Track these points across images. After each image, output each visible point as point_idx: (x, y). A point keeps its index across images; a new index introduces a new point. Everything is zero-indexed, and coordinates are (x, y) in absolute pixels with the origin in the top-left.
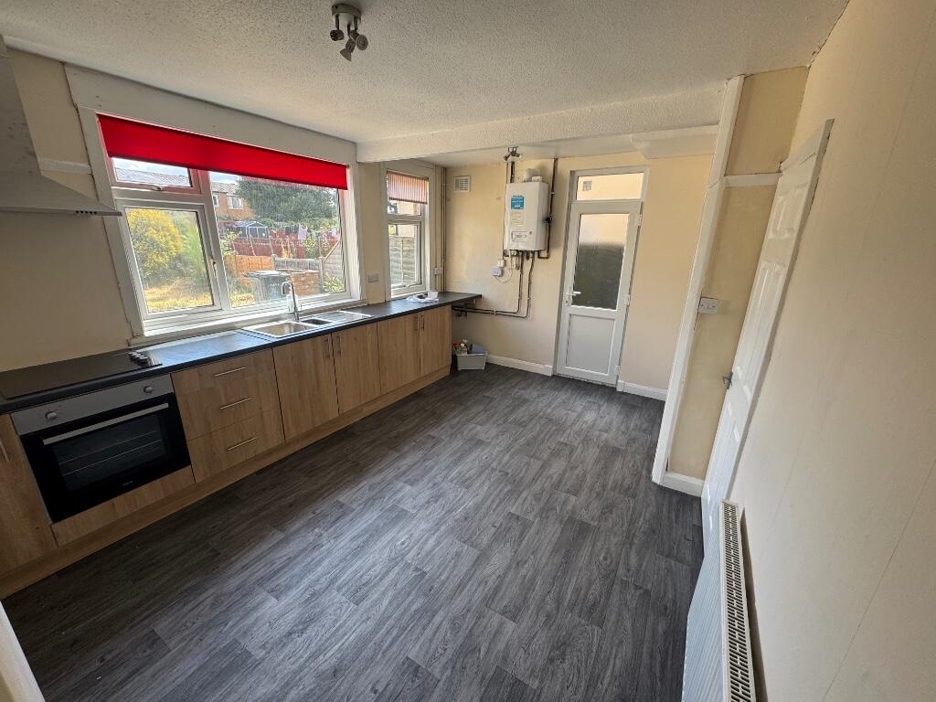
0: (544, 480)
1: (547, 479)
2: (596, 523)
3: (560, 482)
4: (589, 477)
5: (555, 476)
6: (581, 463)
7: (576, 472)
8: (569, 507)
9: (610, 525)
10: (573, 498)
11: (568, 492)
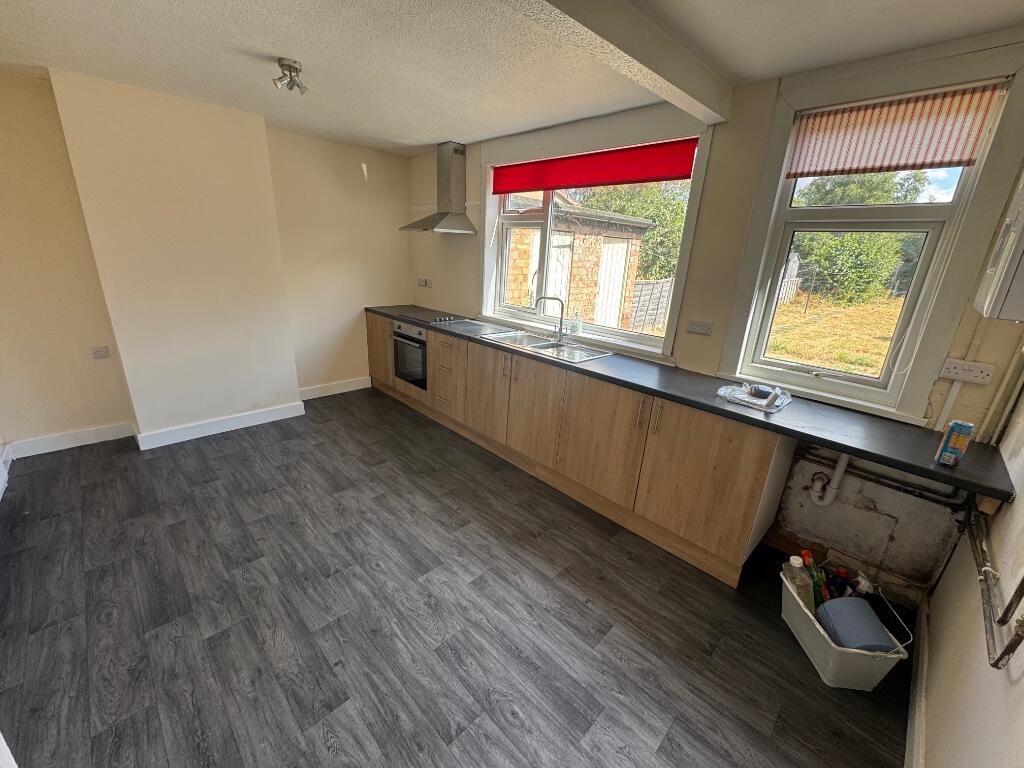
0: (275, 614)
1: (274, 620)
2: (147, 636)
3: (252, 634)
4: (215, 686)
5: (268, 633)
6: (256, 700)
7: (245, 674)
8: (203, 621)
9: (122, 653)
10: (208, 633)
11: (226, 634)
